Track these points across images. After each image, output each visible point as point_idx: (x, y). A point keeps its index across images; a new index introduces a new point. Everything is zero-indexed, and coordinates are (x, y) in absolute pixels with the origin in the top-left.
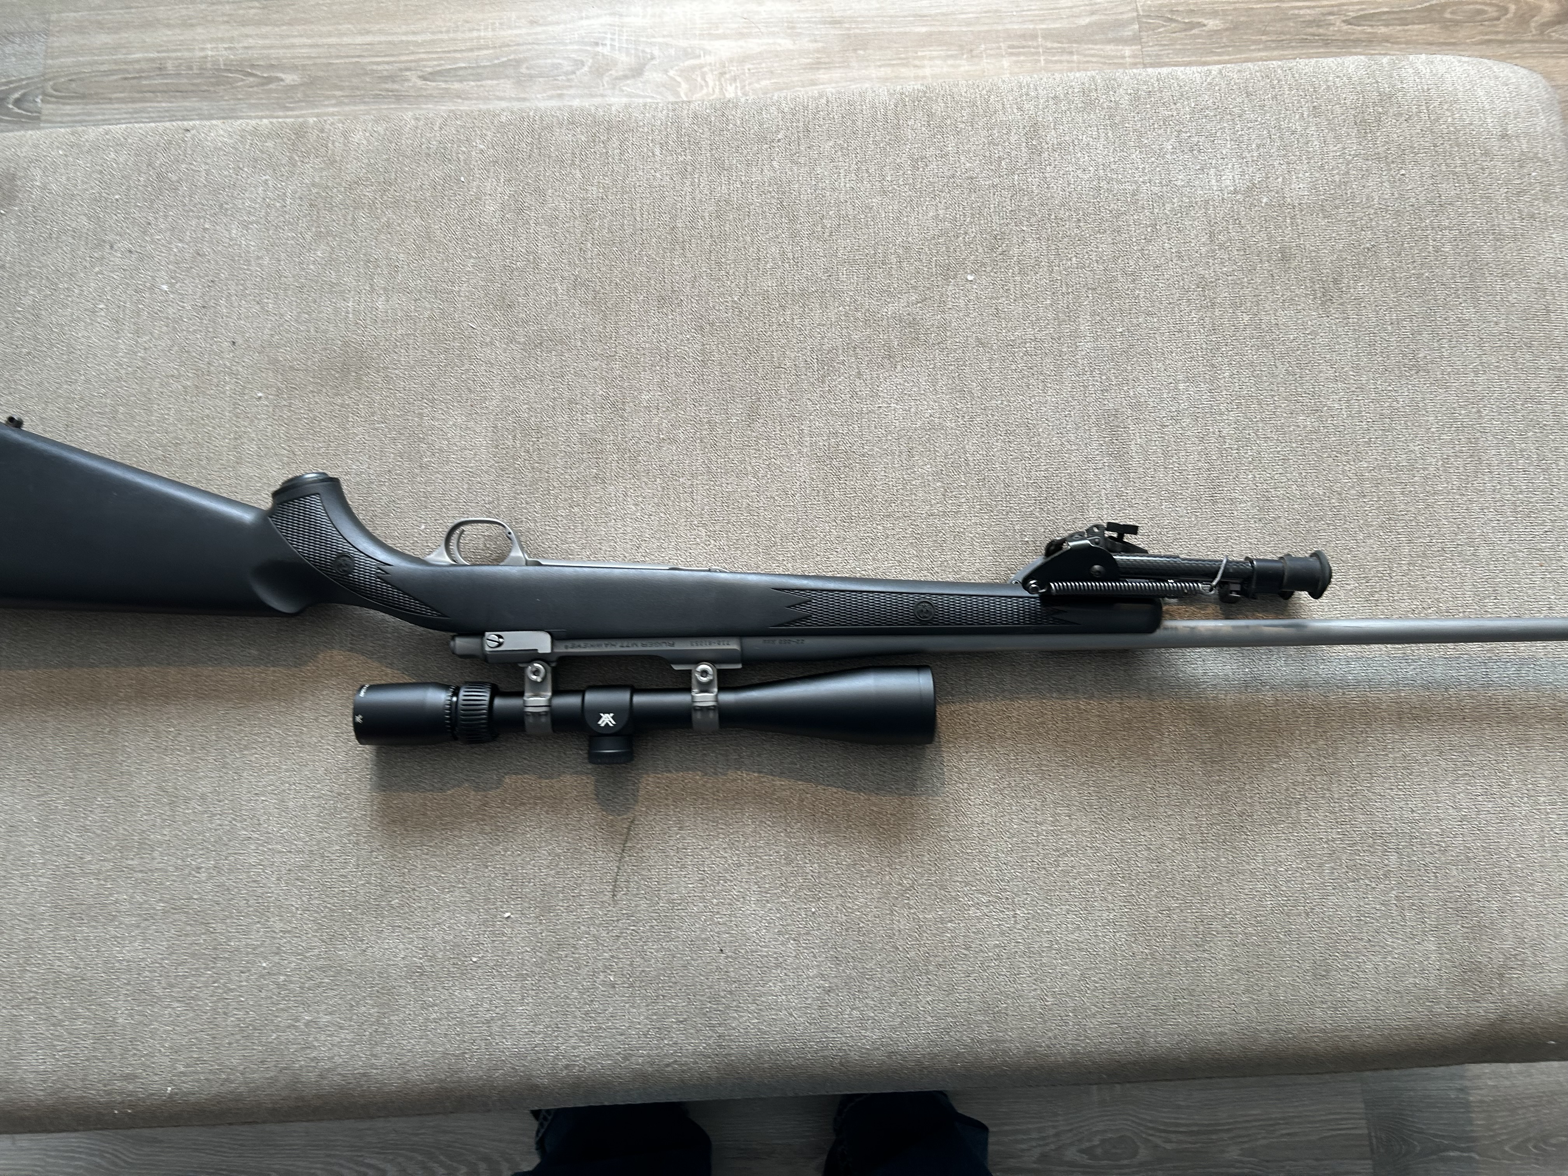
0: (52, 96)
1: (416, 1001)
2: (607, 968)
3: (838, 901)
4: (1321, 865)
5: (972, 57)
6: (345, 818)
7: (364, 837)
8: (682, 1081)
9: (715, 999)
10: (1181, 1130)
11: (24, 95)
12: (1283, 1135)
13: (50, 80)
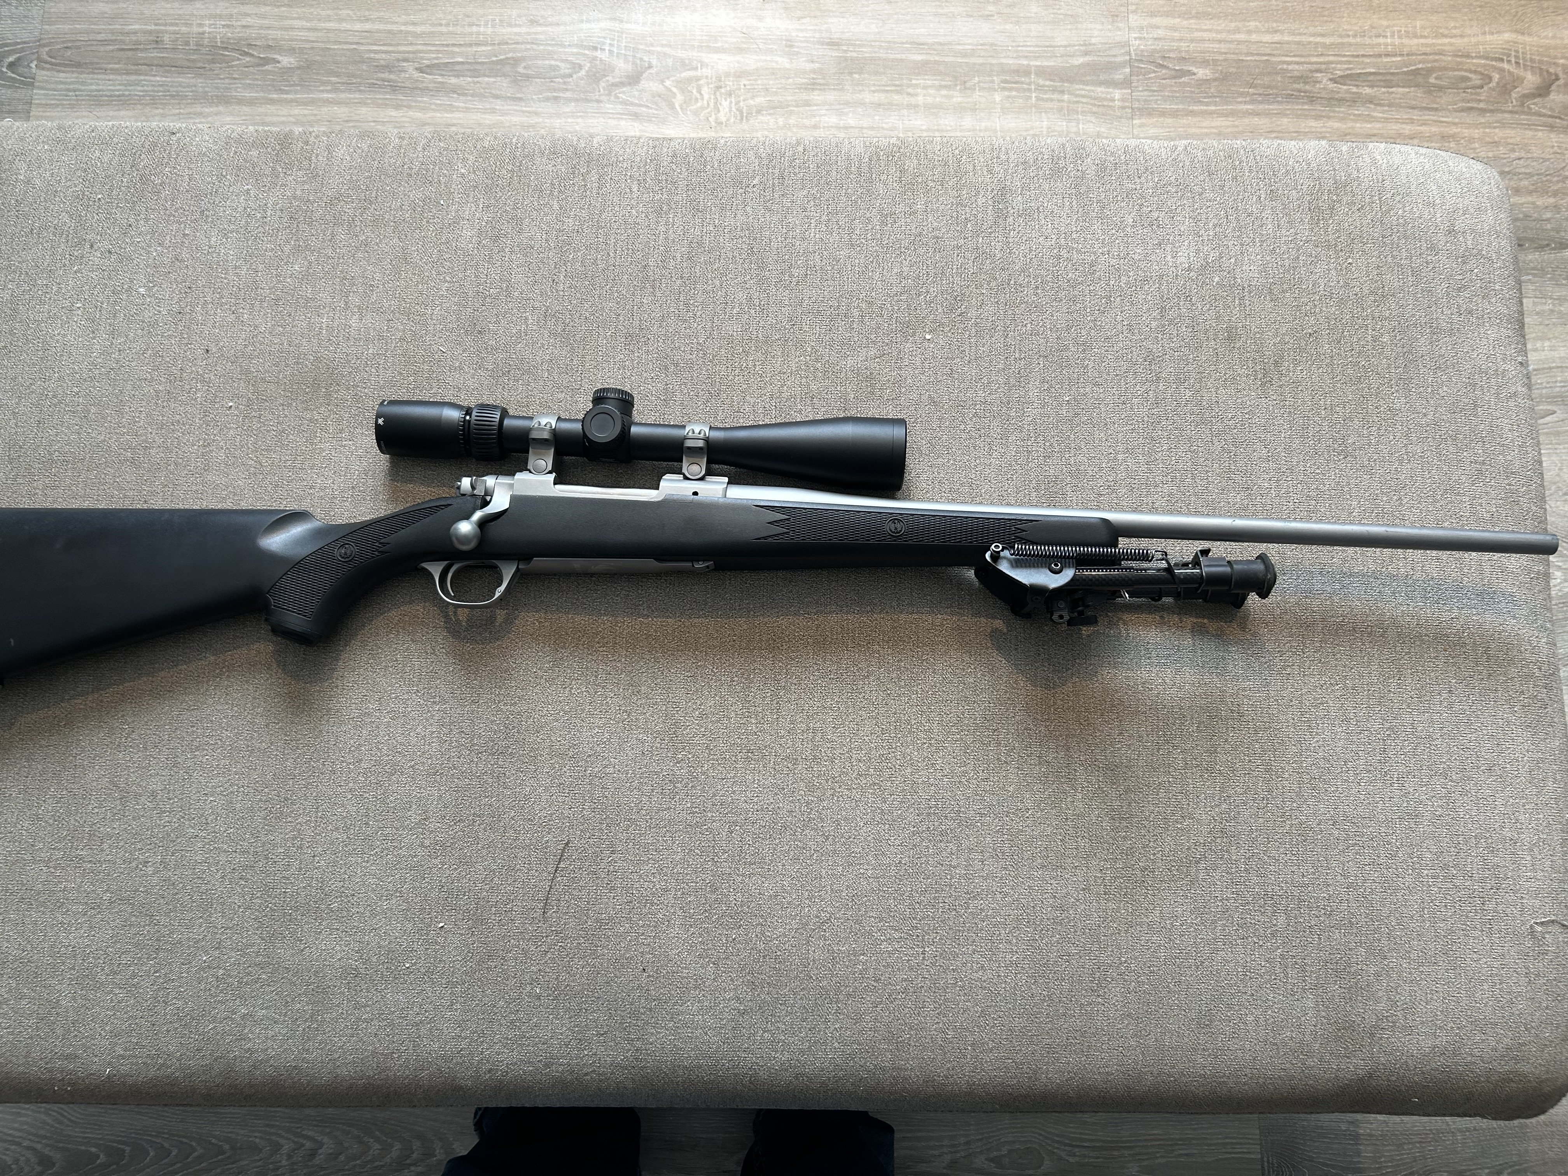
0: (46, 62)
1: (349, 1001)
2: (533, 981)
3: (758, 929)
4: (1214, 922)
5: (965, 88)
6: (290, 822)
7: (308, 842)
8: (599, 1089)
9: (635, 1014)
10: (1086, 1144)
11: (19, 59)
12: (1181, 1155)
13: (44, 46)
